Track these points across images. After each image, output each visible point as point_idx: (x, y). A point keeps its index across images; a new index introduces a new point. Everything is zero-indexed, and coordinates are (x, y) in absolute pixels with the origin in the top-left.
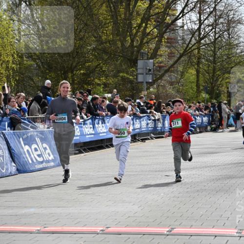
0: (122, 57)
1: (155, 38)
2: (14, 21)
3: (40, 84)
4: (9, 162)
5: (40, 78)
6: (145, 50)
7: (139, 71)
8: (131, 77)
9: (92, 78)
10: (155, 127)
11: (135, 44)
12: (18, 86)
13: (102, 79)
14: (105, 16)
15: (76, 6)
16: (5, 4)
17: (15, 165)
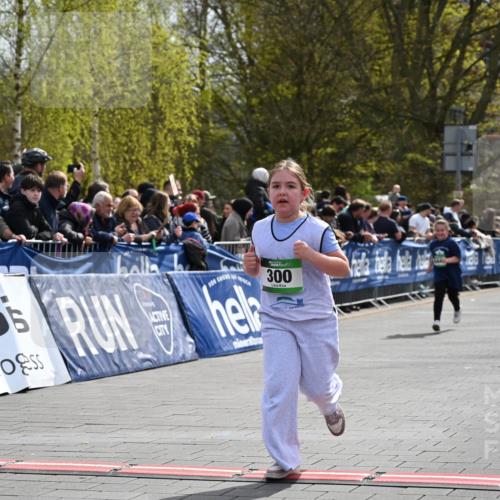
0: (411, 119)
1: (481, 80)
2: (191, 48)
3: (243, 175)
4: (180, 335)
5: (244, 163)
6: (460, 104)
7: (448, 149)
8: (430, 162)
9: (350, 164)
10: (481, 265)
11: (439, 92)
12: (199, 180)
13: (369, 164)
14: (378, 35)
15: (317, 17)
16: (175, 14)
17: (192, 341)
